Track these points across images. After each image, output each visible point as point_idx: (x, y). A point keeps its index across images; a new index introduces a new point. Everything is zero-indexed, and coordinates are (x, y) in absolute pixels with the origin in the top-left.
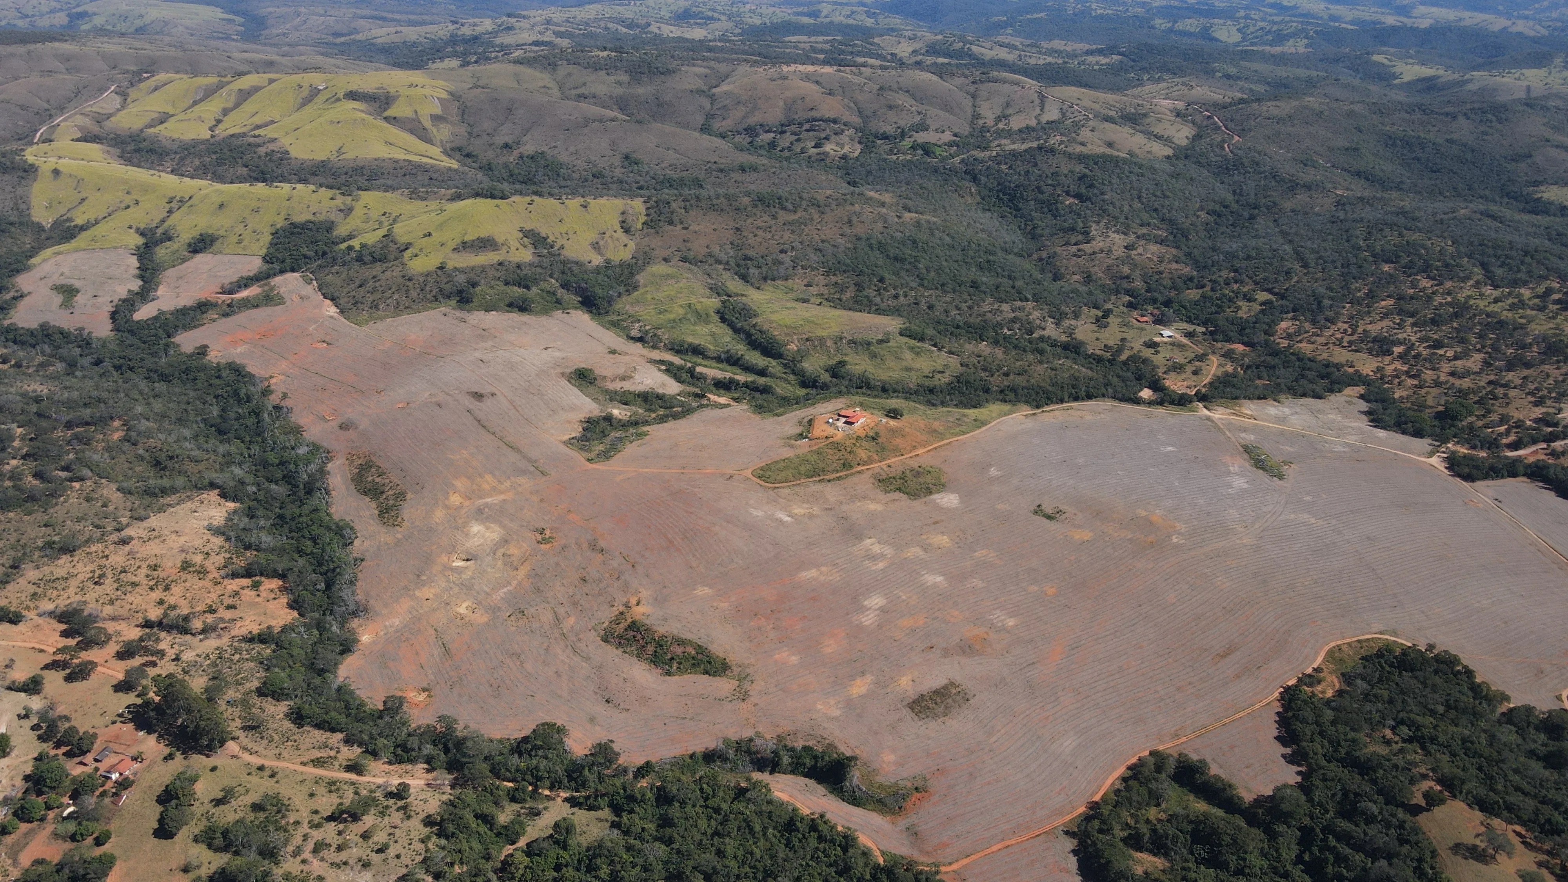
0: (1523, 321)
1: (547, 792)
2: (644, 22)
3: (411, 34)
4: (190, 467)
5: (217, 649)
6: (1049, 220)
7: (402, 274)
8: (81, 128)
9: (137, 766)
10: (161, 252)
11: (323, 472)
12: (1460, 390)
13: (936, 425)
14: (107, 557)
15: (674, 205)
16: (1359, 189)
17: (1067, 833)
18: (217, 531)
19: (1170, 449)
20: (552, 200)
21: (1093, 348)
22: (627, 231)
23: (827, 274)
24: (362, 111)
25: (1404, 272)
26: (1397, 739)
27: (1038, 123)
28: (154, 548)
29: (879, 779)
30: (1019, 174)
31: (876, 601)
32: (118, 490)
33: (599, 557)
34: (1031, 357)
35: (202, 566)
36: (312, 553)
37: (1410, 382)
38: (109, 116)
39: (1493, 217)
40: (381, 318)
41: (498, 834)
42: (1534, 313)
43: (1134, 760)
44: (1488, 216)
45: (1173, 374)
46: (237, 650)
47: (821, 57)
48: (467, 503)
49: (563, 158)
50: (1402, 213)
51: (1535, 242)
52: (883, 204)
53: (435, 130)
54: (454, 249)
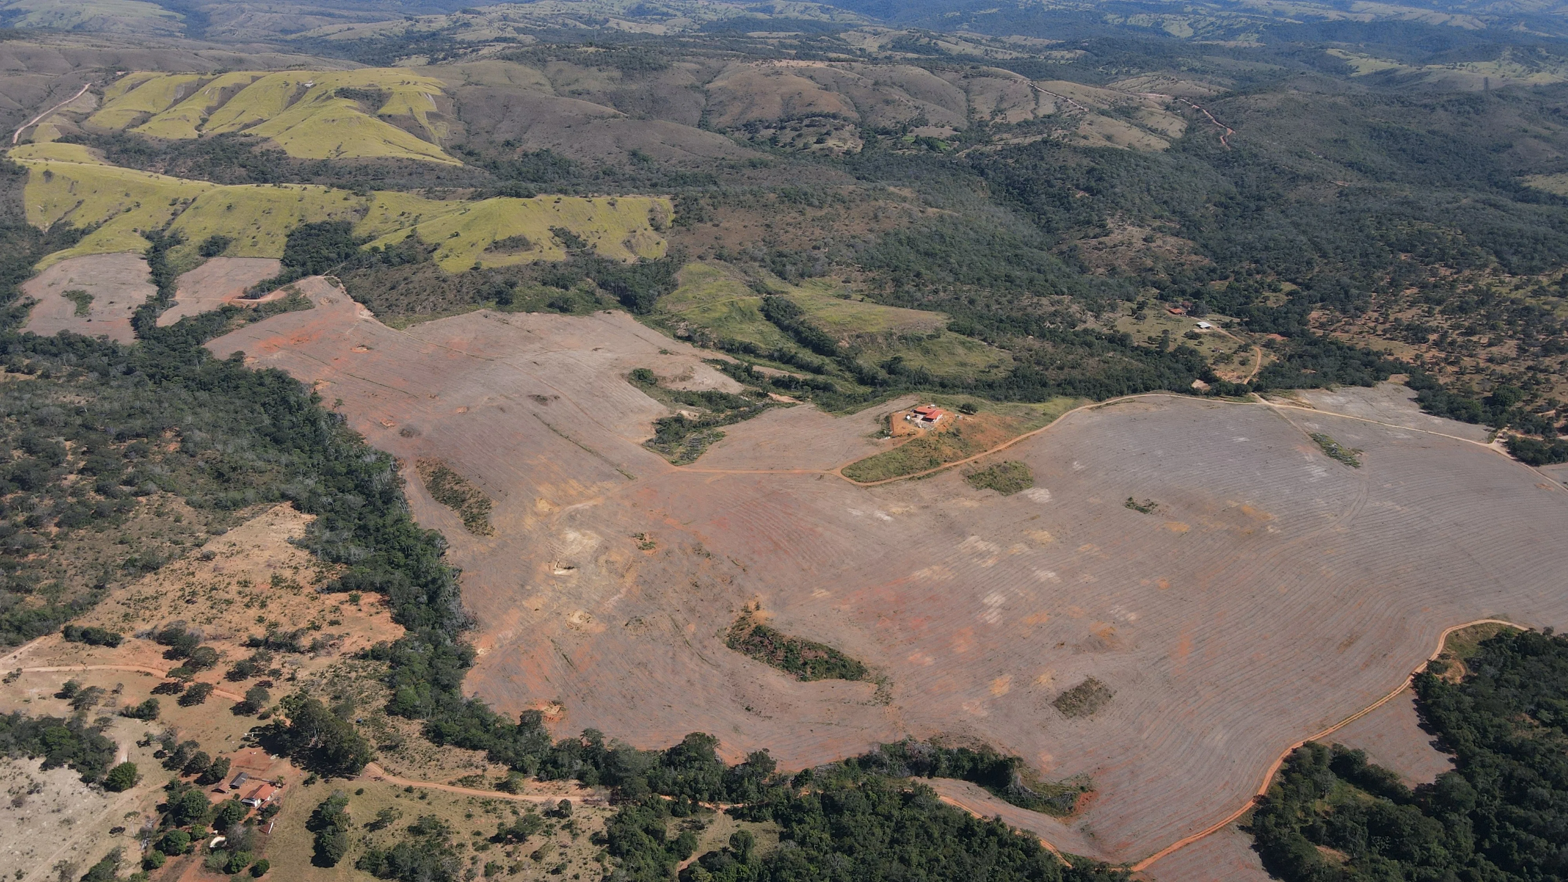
0: (1548, 307)
1: (707, 805)
2: (602, 18)
3: (366, 30)
4: (255, 478)
5: (331, 666)
6: (1062, 214)
7: (435, 275)
8: (61, 129)
9: (277, 791)
10: (172, 256)
11: (398, 482)
12: (1503, 376)
13: (1008, 419)
14: (193, 573)
15: (702, 202)
16: (1353, 181)
17: (1242, 828)
18: (301, 545)
19: (1242, 439)
20: (578, 198)
21: (1137, 341)
22: (657, 229)
23: (863, 270)
24: (356, 109)
25: (1422, 261)
26: (1536, 723)
27: (1036, 117)
28: (238, 564)
29: (1042, 780)
30: (1027, 169)
31: (995, 599)
32: (187, 503)
33: (706, 563)
34: (1080, 351)
35: (294, 581)
36: (406, 565)
37: (1450, 369)
38: (87, 116)
39: (1495, 206)
40: (420, 321)
41: (669, 850)
42: (1555, 299)
43: (1288, 752)
44: (1491, 205)
45: (1222, 365)
46: (352, 668)
47: (793, 52)
48: (556, 509)
49: (569, 155)
50: (1406, 202)
51: (1542, 230)
52: (904, 200)
53: (432, 128)
54: (486, 249)
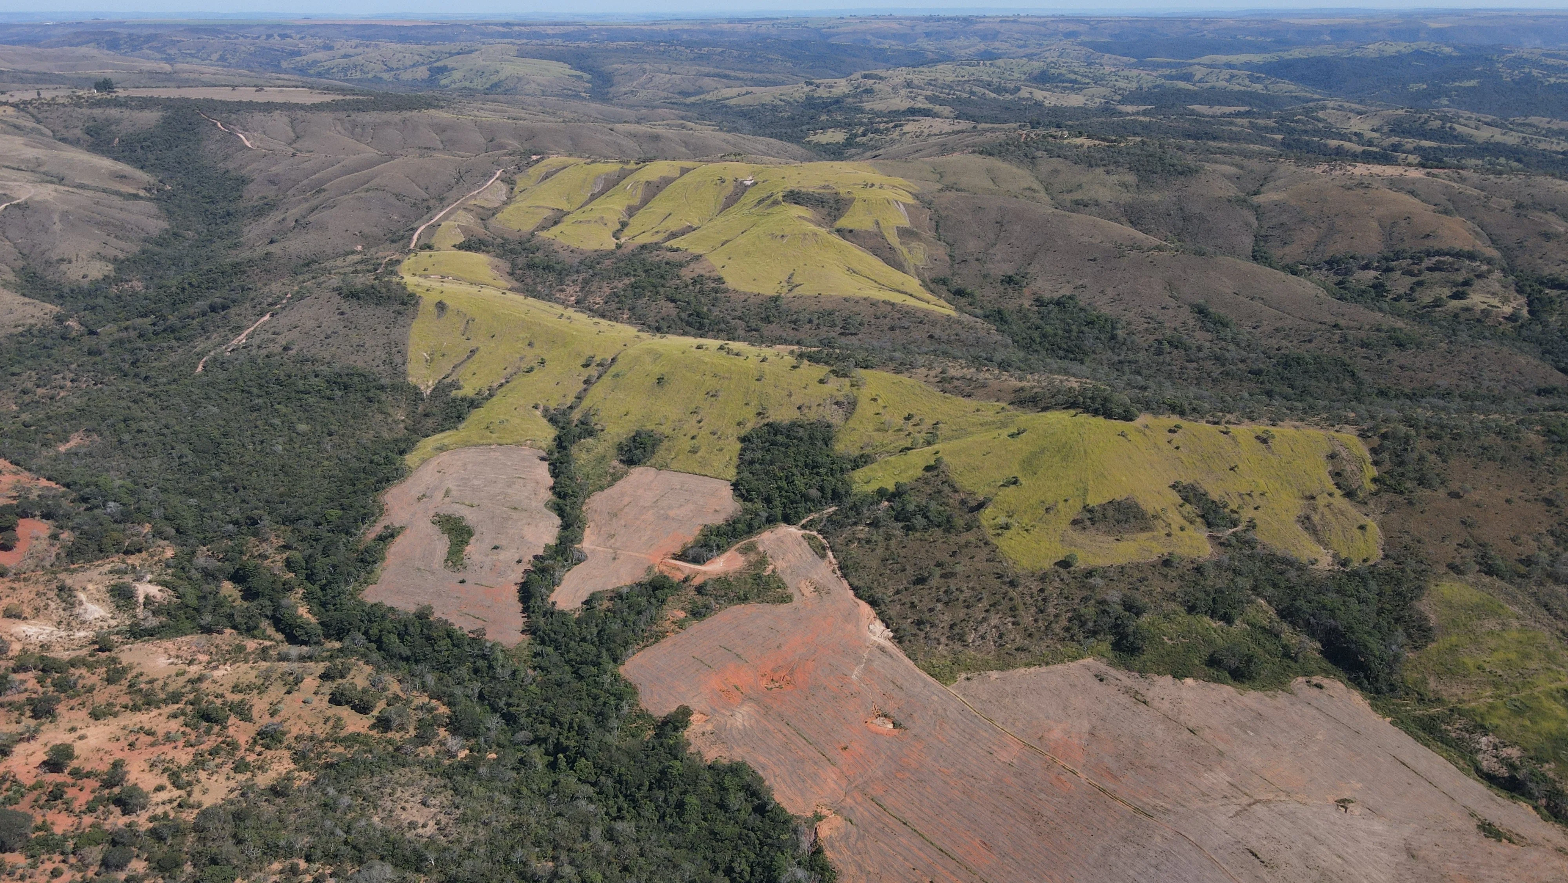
2: (1012, 86)
3: (766, 95)
7: (992, 566)
8: (464, 230)
10: (581, 458)
22: (1349, 494)
24: (810, 221)
38: (495, 211)
49: (1105, 306)
53: (905, 251)
54: (1075, 524)
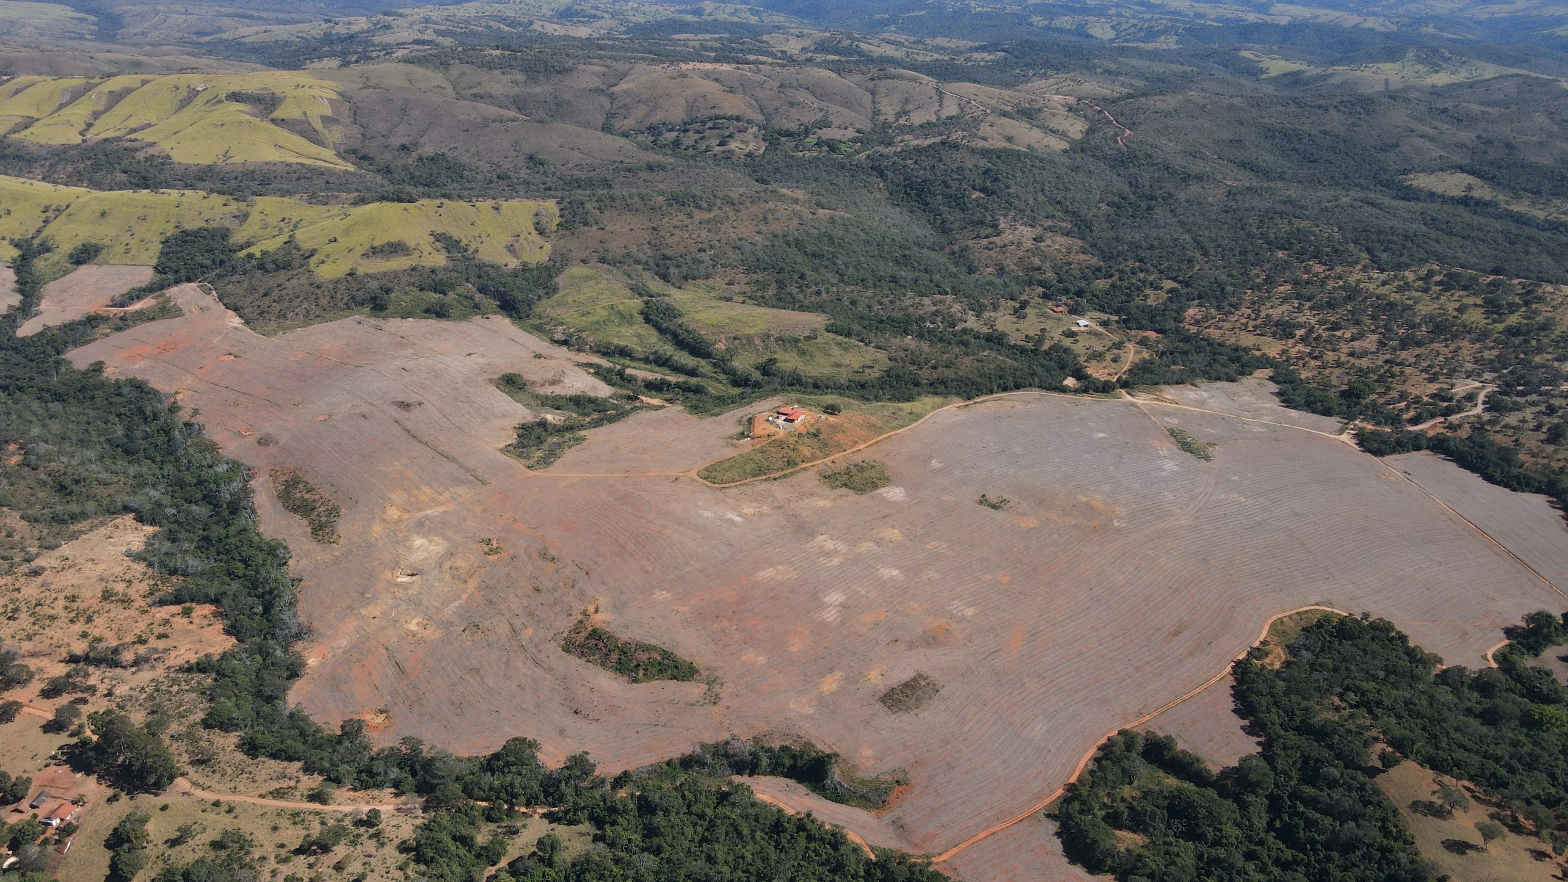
0: (1410, 302)
1: (523, 810)
2: (526, 20)
3: (282, 32)
4: (99, 491)
5: (152, 681)
6: (958, 214)
7: (309, 281)
9: (78, 809)
10: (40, 264)
11: (247, 491)
12: (1361, 370)
13: (873, 419)
14: (19, 590)
15: (588, 206)
16: (1246, 180)
17: (1048, 816)
18: (137, 557)
19: (1101, 435)
20: (462, 202)
21: (1015, 339)
22: (541, 233)
23: (747, 272)
24: (247, 113)
25: (1297, 258)
26: (1345, 704)
27: (939, 119)
28: (69, 579)
29: (860, 774)
30: (925, 169)
31: (836, 597)
32: (22, 518)
33: (550, 567)
34: (957, 350)
35: (125, 595)
36: (245, 575)
37: (1313, 363)
39: (1372, 204)
40: (290, 328)
41: (478, 856)
42: (1419, 294)
43: (1104, 740)
44: (1368, 203)
45: (1094, 363)
46: (175, 682)
47: (713, 54)
48: (406, 516)
49: (465, 159)
50: (1289, 201)
51: (1412, 227)
52: (796, 201)
53: (326, 132)
54: (363, 255)
